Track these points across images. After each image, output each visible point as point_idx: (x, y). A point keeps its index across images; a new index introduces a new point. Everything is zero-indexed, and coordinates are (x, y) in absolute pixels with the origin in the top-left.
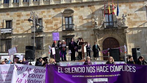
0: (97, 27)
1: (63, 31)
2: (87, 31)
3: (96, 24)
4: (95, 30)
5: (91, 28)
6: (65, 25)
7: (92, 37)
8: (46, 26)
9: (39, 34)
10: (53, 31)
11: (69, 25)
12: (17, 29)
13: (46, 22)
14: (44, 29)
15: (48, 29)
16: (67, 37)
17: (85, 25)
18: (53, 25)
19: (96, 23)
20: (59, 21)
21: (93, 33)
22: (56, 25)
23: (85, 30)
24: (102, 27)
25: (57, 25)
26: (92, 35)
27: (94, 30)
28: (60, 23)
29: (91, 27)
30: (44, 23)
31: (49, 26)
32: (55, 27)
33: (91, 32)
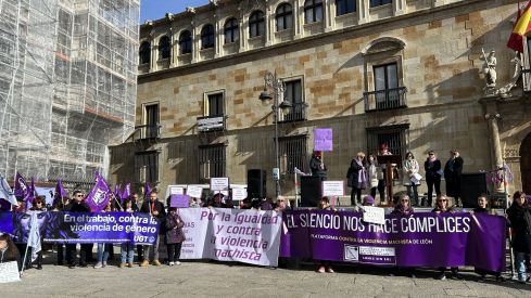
0: (495, 90)
1: (368, 112)
2: (455, 106)
3: (490, 82)
4: (484, 103)
5: (467, 96)
6: (375, 92)
7: (473, 126)
8: (316, 100)
9: (294, 127)
10: (334, 114)
11: (387, 91)
12: (238, 116)
13: (313, 90)
14: (308, 110)
15: (320, 111)
16: (381, 132)
17: (448, 87)
18: (334, 98)
19: (489, 75)
20: (354, 83)
21: (480, 114)
22: (344, 95)
23: (449, 104)
24: (513, 88)
25: (347, 95)
26: (476, 120)
27: (480, 102)
28: (359, 88)
29: (471, 90)
30: (307, 92)
31: (324, 99)
32: (343, 103)
33: (469, 110)
